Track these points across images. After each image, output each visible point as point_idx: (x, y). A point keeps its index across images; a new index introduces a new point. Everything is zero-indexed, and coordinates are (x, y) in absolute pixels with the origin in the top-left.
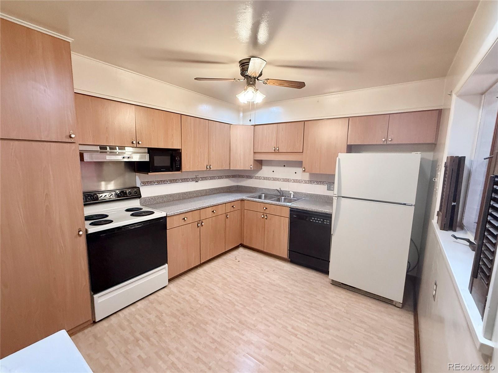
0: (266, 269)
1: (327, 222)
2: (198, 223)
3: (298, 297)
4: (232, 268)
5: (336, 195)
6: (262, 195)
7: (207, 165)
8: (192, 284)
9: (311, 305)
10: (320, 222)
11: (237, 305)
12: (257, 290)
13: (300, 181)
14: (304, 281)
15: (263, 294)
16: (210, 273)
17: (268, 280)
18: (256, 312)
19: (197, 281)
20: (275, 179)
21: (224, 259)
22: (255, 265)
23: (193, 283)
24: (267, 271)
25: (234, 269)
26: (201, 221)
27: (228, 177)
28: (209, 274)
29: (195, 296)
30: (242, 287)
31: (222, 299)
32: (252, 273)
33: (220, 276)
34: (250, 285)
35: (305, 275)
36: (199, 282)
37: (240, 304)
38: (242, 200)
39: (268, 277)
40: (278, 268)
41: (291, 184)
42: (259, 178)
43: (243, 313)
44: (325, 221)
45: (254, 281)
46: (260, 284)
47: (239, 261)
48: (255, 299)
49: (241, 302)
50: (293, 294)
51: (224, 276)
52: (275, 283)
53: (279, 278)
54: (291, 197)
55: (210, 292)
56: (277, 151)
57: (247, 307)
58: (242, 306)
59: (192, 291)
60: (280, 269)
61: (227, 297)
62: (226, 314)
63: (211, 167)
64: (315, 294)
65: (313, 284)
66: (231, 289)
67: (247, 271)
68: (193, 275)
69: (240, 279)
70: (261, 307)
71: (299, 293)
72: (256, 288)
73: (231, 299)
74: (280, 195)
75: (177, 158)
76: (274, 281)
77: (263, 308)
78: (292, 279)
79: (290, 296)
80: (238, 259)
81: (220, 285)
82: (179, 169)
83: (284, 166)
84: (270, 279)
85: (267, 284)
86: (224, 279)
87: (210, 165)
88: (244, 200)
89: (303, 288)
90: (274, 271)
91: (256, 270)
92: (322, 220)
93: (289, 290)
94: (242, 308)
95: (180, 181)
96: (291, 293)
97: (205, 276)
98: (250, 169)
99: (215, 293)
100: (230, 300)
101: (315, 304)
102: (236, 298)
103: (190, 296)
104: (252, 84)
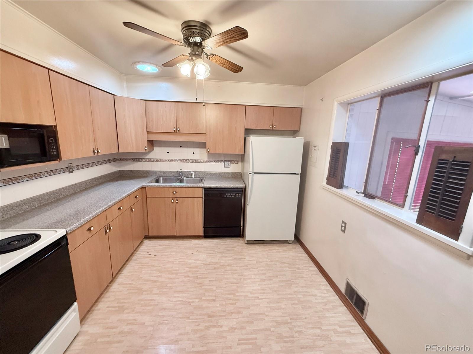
0: (189, 252)
1: (238, 195)
2: (105, 228)
3: (235, 265)
4: (153, 266)
5: (251, 172)
6: (160, 179)
7: (94, 149)
8: (117, 309)
9: (247, 267)
10: (233, 196)
11: (193, 302)
12: (199, 277)
13: (199, 160)
14: (228, 250)
15: (206, 278)
16: (132, 284)
17: (199, 262)
18: (214, 298)
19: (122, 301)
20: (170, 161)
21: (136, 260)
22: (176, 253)
23: (119, 307)
24: (192, 254)
25: (157, 266)
26: (108, 225)
27: (108, 161)
28: (131, 286)
29: (135, 320)
30: (181, 282)
31: (172, 305)
32: (179, 262)
33: (148, 280)
34: (188, 275)
35: (223, 244)
36: (126, 301)
37: (195, 298)
38: (144, 188)
39: (198, 260)
40: (198, 247)
41: (189, 164)
42: (151, 160)
43: (204, 306)
44: (237, 194)
45: (187, 269)
46: (197, 270)
47: (155, 256)
48: (203, 286)
49: (193, 297)
50: (229, 265)
51: (152, 278)
52: (208, 262)
53: (207, 256)
54: (192, 177)
55: (151, 306)
56: (178, 132)
57: (203, 298)
58: (198, 300)
59: (124, 316)
60: (201, 247)
61: (174, 300)
62: (188, 318)
63: (99, 151)
64: (243, 257)
65: (235, 249)
66: (172, 288)
67: (173, 262)
68: (109, 297)
69: (173, 274)
70: (215, 290)
71: (232, 262)
72: (196, 275)
73: (180, 299)
74: (180, 177)
75: (51, 140)
76: (205, 260)
77: (217, 291)
78: (218, 252)
79: (228, 268)
80: (153, 254)
81: (155, 291)
82: (57, 157)
83: (181, 147)
84: (201, 260)
85: (202, 266)
86: (155, 282)
87: (97, 148)
88: (145, 187)
89: (232, 256)
90: (197, 251)
91: (180, 257)
92: (234, 194)
93: (222, 263)
94: (199, 302)
95: (46, 175)
96: (227, 264)
97: (128, 290)
98: (145, 151)
99: (158, 303)
100: (181, 301)
101: (250, 265)
102: (184, 295)
103: (128, 324)
104: (198, 55)
